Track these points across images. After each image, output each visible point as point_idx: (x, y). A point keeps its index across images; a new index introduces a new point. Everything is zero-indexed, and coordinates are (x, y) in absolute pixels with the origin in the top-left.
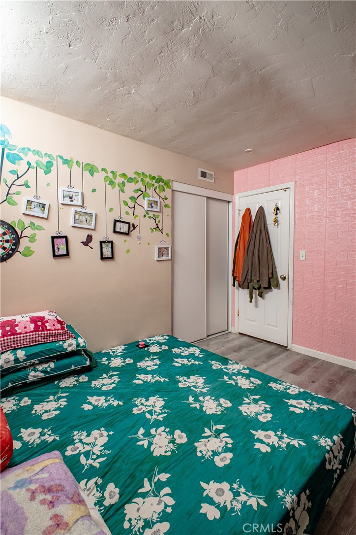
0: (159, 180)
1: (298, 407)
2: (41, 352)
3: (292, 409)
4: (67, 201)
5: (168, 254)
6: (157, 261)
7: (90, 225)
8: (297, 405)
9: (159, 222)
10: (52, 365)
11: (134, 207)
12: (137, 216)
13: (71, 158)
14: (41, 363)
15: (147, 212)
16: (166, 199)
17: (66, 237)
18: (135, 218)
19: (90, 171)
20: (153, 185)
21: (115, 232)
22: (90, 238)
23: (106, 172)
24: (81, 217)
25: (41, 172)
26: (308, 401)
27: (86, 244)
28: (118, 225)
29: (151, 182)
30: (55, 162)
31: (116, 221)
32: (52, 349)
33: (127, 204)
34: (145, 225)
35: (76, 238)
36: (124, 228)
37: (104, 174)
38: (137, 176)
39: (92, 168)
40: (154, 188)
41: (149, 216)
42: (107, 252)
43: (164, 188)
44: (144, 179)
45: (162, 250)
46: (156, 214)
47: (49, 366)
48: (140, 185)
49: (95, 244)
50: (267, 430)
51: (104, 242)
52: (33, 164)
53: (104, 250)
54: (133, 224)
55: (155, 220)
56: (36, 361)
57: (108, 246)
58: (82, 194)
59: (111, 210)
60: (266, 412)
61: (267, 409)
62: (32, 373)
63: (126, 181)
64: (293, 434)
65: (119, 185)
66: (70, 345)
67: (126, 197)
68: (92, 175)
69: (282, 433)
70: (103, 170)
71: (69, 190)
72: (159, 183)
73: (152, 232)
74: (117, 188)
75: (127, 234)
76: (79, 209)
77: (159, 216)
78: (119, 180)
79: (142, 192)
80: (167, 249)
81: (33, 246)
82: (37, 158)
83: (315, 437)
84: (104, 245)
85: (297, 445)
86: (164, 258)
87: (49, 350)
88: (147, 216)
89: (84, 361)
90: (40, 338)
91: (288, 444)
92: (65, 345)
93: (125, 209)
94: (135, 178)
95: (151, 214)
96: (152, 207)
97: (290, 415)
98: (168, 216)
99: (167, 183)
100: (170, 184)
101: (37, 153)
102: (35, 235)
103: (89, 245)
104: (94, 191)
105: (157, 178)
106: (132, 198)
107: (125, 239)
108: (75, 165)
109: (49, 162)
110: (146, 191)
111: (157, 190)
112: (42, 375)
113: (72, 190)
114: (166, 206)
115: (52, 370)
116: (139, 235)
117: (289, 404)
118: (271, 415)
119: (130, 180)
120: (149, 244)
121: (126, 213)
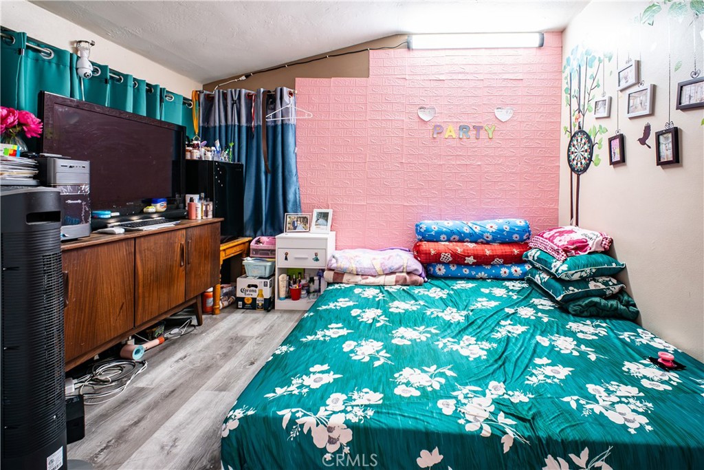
1: (319, 372)
3: (326, 367)
4: (623, 84)
8: (320, 375)
17: (620, 136)
22: (647, 131)
24: (635, 101)
26: (307, 390)
27: (643, 141)
28: (687, 90)
36: (697, 93)
42: (667, 151)
47: (545, 278)
50: (339, 336)
51: (662, 133)
52: (602, 58)
53: (663, 148)
57: (667, 139)
58: (639, 64)
60: (352, 351)
61: (353, 354)
62: (537, 276)
64: (314, 344)
69: (325, 340)
81: (600, 153)
83: (292, 349)
84: (662, 139)
85: (308, 337)
87: (546, 261)
90: (548, 247)
91: (316, 334)
92: (553, 264)
97: (324, 359)
102: (601, 139)
103: (646, 142)
117: (332, 373)
118: (345, 350)
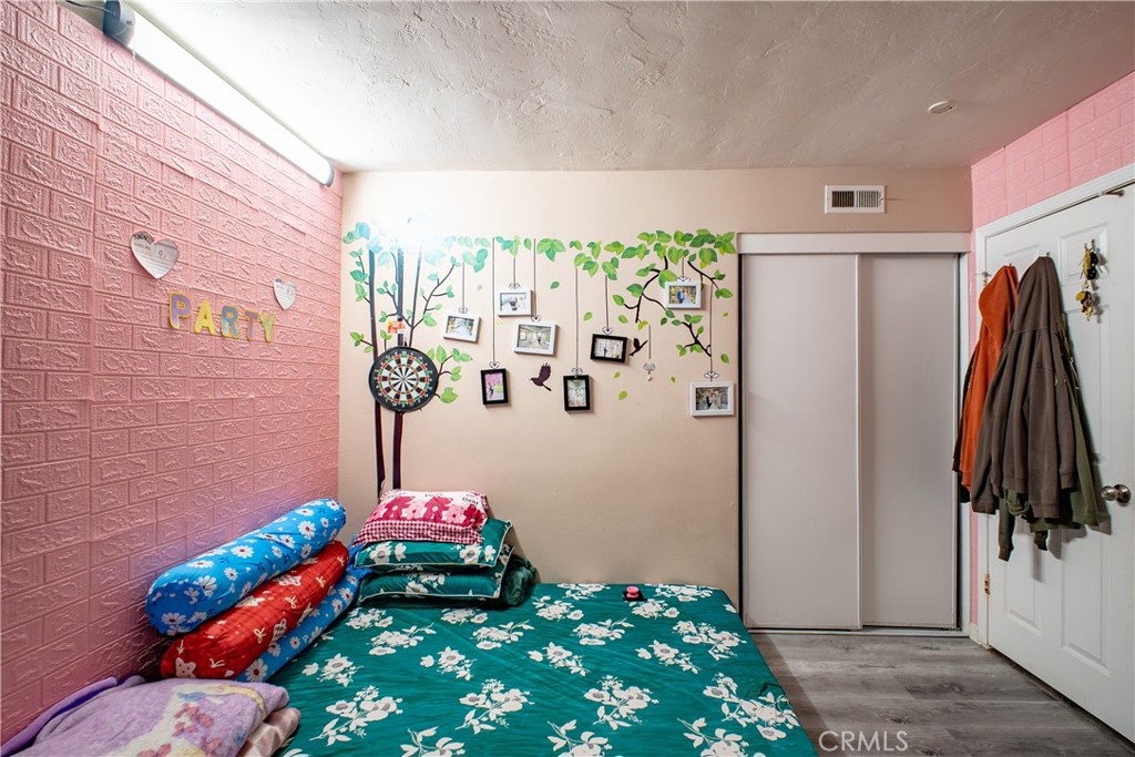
0: (705, 238)
2: (426, 553)
4: (508, 310)
5: (724, 402)
6: (695, 417)
7: (546, 348)
9: (701, 330)
10: (442, 579)
11: (638, 306)
12: (645, 323)
13: (516, 237)
14: (427, 571)
15: (669, 312)
16: (721, 277)
17: (504, 372)
18: (640, 328)
19: (547, 252)
20: (686, 253)
21: (593, 357)
22: (546, 371)
23: (580, 247)
24: (529, 335)
25: (469, 269)
27: (539, 382)
28: (601, 343)
29: (679, 247)
30: (490, 250)
31: (595, 337)
32: (443, 553)
33: (622, 301)
34: (664, 341)
35: (522, 372)
36: (615, 349)
37: (575, 251)
38: (645, 243)
39: (552, 245)
40: (687, 259)
41: (673, 319)
42: (578, 397)
43: (714, 253)
44: (663, 244)
45: (707, 394)
46: (692, 314)
47: (436, 580)
48: (654, 259)
49: (555, 381)
51: (572, 378)
52: (459, 260)
53: (572, 393)
54: (636, 341)
55: (690, 327)
56: (418, 566)
57: (578, 385)
58: (533, 295)
59: (588, 316)
62: (412, 584)
63: (619, 257)
65: (604, 267)
66: (469, 555)
67: (619, 287)
68: (552, 258)
70: (573, 244)
71: (513, 291)
72: (702, 244)
73: (681, 354)
74: (601, 273)
75: (621, 360)
76: (527, 322)
77: (701, 317)
78: (605, 256)
79: (658, 271)
80: (722, 390)
81: (456, 387)
82: (464, 248)
84: (570, 384)
86: (713, 411)
87: (437, 554)
88: (670, 320)
89: (491, 589)
90: (429, 532)
92: (463, 553)
93: (617, 310)
94: (640, 246)
95: (679, 316)
96: (681, 301)
98: (726, 315)
99: (723, 243)
100: (734, 242)
101: (465, 241)
102: (459, 369)
103: (545, 383)
104: (555, 285)
105: (695, 235)
106: (632, 288)
107: (617, 371)
108: (521, 246)
109: (482, 251)
110: (667, 268)
111: (697, 263)
112: (424, 591)
113: (517, 291)
114: (719, 293)
115: (440, 586)
116: (650, 362)
119: (630, 252)
120: (673, 379)
121: (620, 319)
